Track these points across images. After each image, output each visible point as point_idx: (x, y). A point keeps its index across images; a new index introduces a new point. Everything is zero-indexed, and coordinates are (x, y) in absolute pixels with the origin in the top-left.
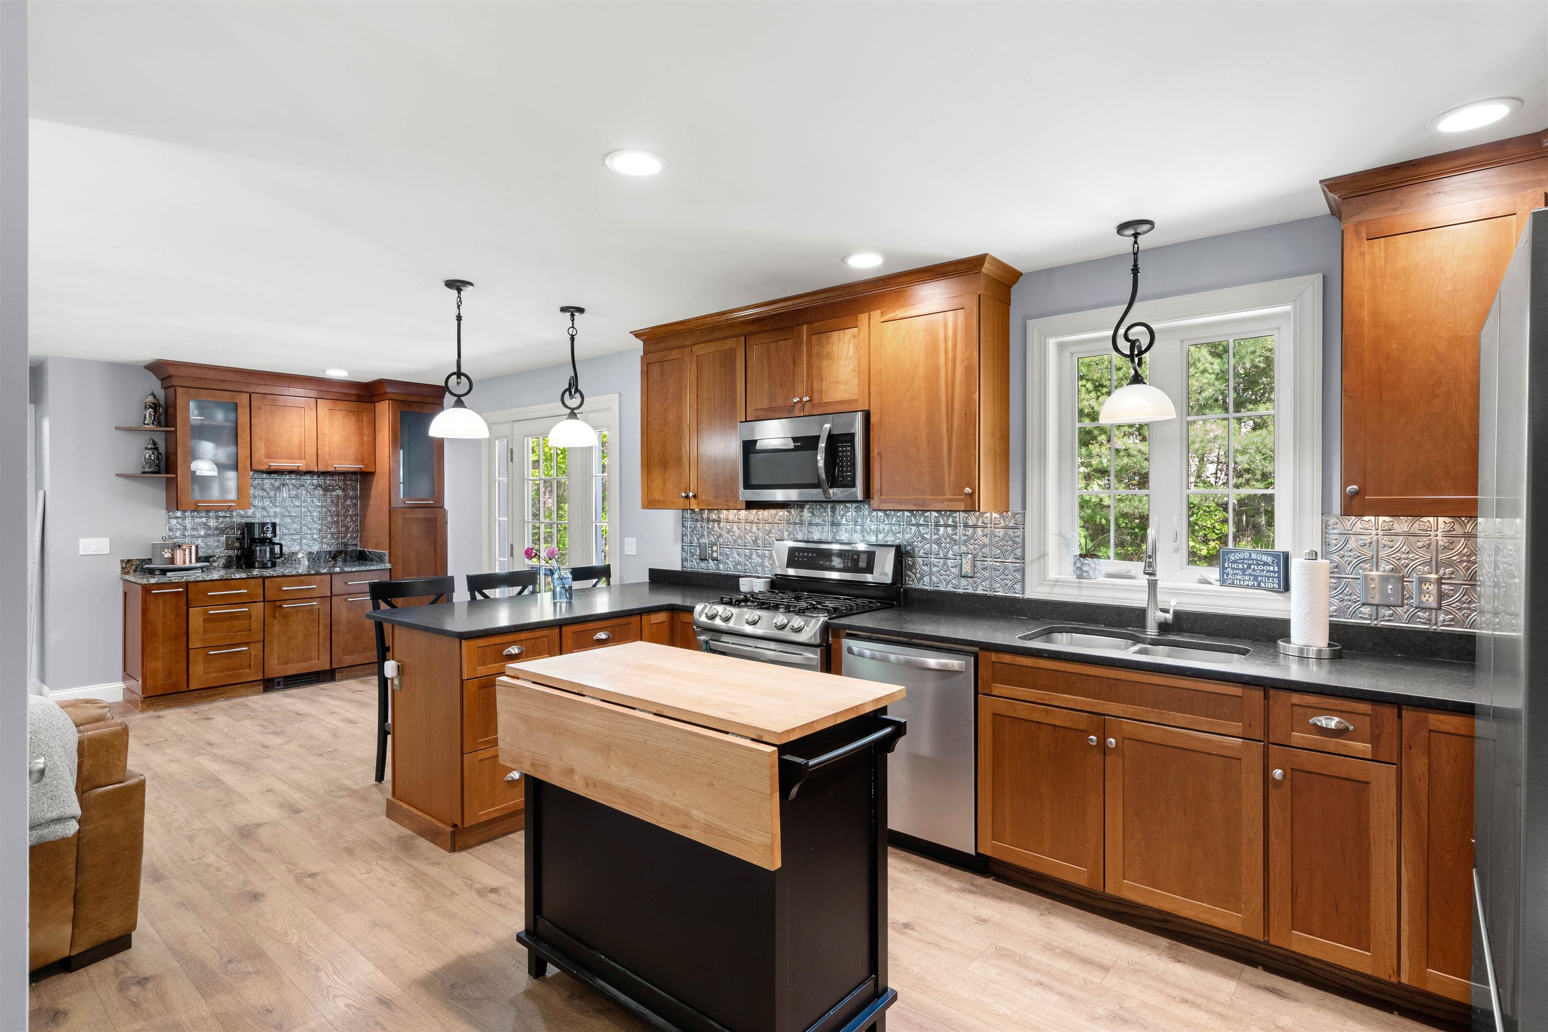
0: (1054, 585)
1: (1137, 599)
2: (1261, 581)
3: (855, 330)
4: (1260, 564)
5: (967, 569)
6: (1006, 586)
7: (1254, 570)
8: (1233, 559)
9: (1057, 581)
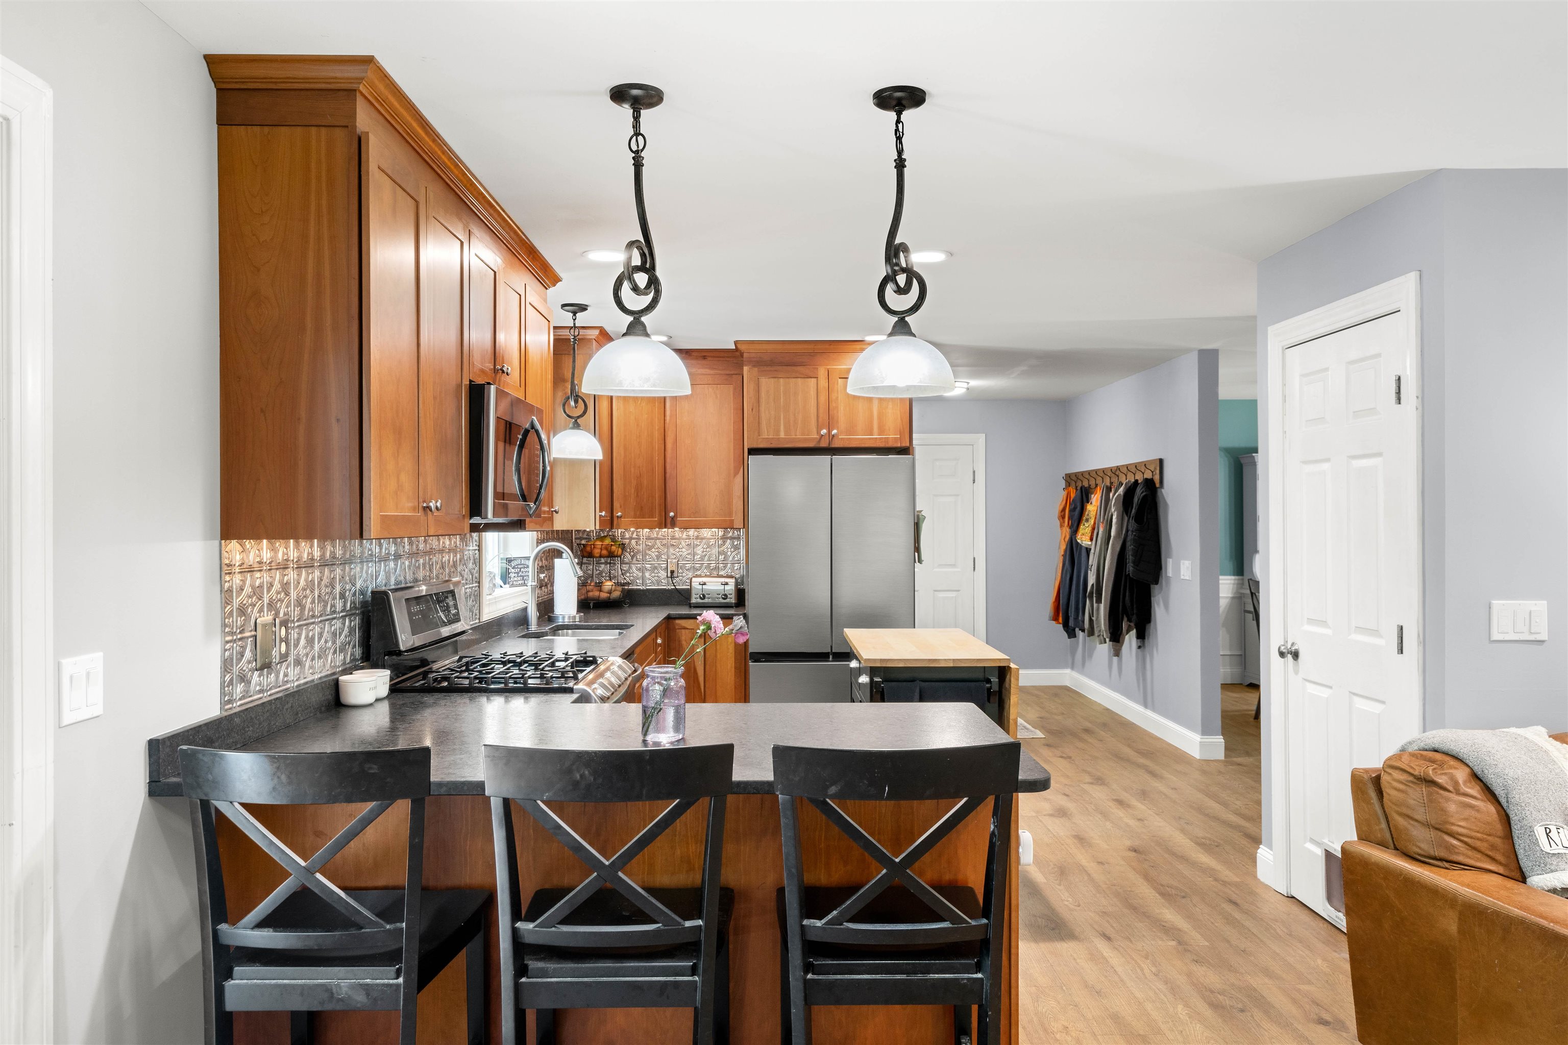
3: (518, 298)
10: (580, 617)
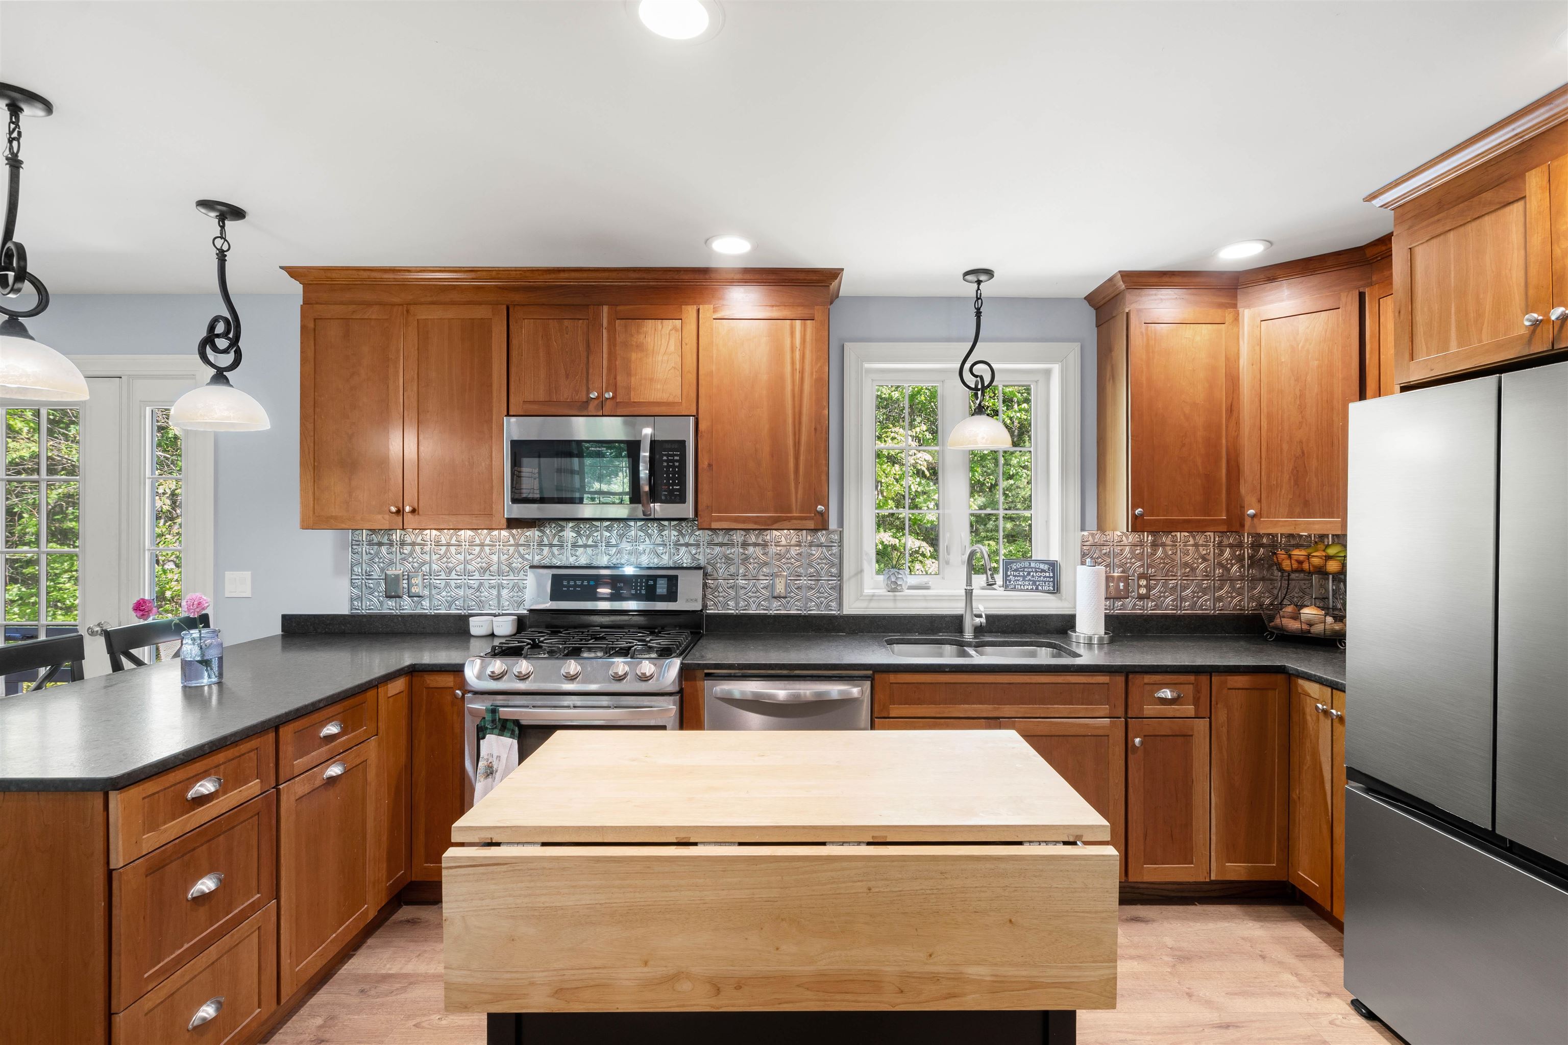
0: (871, 600)
1: (957, 608)
2: (1039, 585)
3: (678, 322)
4: (1038, 572)
5: (780, 588)
6: (822, 604)
7: (1033, 576)
8: (1015, 568)
9: (873, 596)
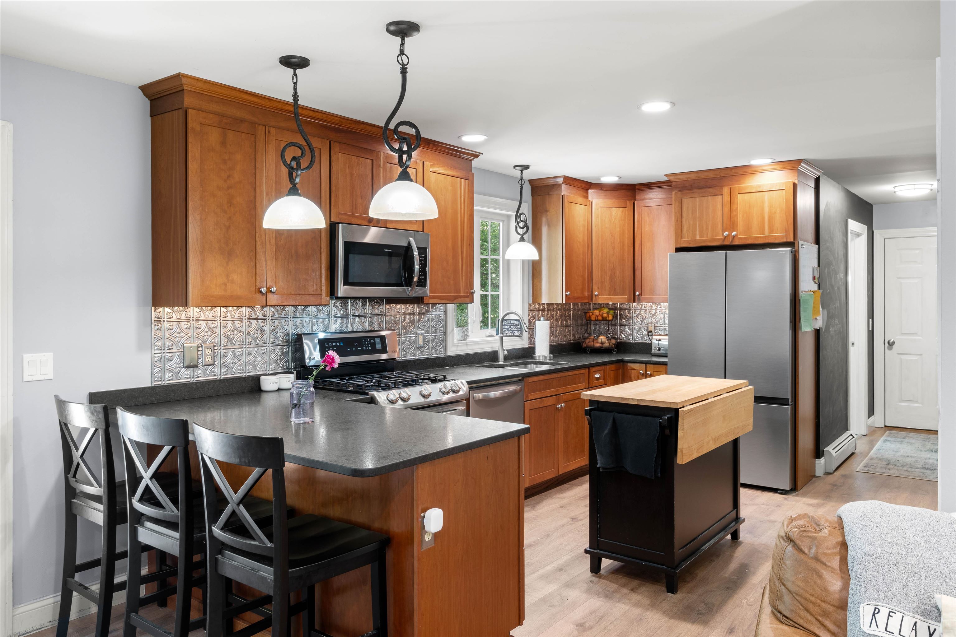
0: (458, 346)
2: (515, 333)
3: (414, 170)
4: (514, 325)
5: (421, 342)
6: (437, 350)
7: (512, 328)
8: (504, 324)
9: (458, 343)
10: (550, 358)
